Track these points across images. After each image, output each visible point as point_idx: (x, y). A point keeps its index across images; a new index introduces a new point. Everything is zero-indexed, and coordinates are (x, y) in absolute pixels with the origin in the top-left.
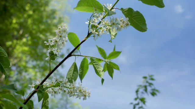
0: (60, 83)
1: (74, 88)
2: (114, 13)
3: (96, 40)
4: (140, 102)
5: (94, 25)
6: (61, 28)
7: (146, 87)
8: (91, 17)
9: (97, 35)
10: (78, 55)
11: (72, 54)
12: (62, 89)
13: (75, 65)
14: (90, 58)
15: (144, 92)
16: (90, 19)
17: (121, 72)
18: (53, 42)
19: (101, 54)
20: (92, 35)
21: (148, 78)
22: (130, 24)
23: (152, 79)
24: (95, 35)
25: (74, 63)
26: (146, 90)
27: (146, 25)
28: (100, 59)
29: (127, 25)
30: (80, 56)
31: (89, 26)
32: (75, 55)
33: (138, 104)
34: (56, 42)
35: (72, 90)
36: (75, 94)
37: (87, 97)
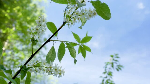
0: (40, 64)
1: (51, 67)
2: (85, 5)
3: (70, 28)
4: (108, 76)
5: (68, 16)
6: (41, 18)
7: (112, 64)
8: (66, 9)
9: (71, 23)
10: (56, 41)
11: (51, 40)
12: (42, 69)
13: (53, 49)
14: (65, 42)
15: (111, 68)
16: (65, 10)
17: (92, 53)
18: (35, 30)
19: (76, 39)
20: (67, 24)
21: (115, 56)
22: (97, 13)
23: (117, 57)
24: (70, 24)
25: (52, 47)
26: (113, 66)
27: (110, 14)
28: (75, 43)
29: (95, 14)
30: (57, 41)
31: (64, 17)
32: (53, 41)
33: (106, 77)
34: (37, 30)
35: (49, 69)
36: (53, 72)
37: (62, 75)
